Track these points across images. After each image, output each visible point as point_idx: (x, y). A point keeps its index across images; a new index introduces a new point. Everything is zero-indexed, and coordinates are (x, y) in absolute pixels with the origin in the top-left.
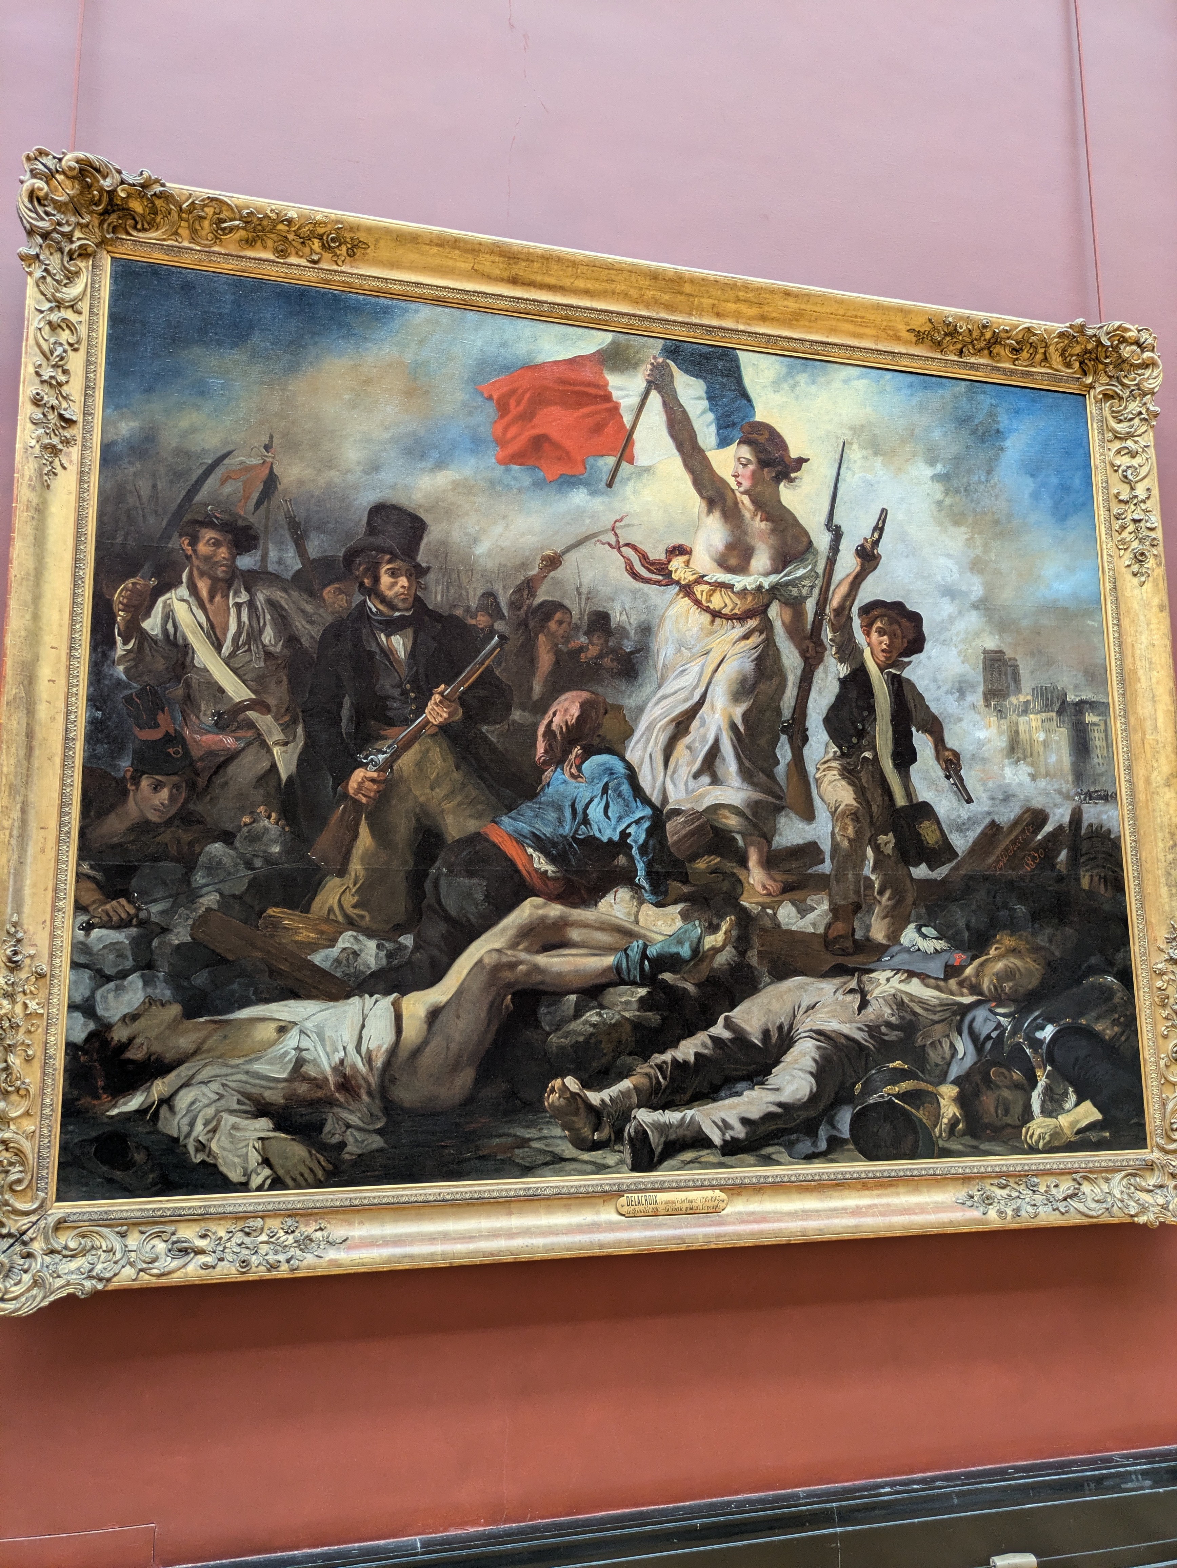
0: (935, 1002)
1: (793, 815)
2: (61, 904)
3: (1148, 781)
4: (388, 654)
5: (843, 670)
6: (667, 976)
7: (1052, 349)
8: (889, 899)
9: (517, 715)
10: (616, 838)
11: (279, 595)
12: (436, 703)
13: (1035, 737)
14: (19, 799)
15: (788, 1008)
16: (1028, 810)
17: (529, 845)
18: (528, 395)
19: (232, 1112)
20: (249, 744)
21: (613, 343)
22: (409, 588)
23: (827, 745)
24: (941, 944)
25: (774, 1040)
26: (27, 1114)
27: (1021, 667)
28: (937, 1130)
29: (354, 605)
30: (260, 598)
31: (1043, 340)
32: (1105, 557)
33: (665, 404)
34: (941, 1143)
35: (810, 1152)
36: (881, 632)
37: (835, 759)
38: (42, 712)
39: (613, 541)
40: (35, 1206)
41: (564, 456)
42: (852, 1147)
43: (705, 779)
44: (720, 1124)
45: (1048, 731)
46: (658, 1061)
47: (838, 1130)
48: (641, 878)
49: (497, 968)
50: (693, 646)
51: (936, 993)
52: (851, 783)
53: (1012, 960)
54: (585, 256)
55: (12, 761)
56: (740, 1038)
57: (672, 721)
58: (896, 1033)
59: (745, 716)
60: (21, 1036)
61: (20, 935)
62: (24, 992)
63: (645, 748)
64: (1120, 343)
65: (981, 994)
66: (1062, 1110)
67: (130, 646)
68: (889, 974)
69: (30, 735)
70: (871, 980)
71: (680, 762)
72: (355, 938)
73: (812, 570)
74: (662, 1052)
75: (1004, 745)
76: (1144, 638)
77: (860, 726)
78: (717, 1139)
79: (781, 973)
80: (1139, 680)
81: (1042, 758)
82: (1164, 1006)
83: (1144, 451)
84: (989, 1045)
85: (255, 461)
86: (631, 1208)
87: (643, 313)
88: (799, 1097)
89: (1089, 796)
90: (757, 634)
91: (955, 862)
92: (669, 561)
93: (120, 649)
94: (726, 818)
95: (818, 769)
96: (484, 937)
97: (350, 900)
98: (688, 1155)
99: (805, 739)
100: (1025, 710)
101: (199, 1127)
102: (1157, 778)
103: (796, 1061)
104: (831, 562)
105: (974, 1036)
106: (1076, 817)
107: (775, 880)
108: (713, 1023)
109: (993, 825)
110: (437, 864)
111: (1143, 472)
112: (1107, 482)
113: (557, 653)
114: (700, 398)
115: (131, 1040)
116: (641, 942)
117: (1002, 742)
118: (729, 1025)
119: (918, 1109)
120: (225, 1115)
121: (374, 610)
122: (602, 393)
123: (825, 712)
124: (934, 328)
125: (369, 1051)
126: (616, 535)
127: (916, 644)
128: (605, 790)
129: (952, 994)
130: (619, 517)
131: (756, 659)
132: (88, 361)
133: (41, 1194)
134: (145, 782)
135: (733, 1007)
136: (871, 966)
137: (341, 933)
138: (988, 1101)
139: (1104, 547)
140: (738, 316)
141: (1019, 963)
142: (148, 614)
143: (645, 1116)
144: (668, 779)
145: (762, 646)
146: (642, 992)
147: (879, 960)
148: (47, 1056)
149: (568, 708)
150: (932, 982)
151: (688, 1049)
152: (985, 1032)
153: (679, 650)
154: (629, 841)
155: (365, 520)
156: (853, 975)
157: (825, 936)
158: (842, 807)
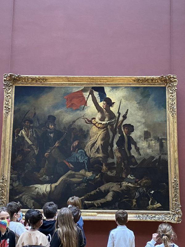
0: (133, 187)
1: (110, 158)
2: (9, 172)
5: (120, 135)
6: (90, 182)
7: (158, 80)
8: (126, 171)
9: (68, 144)
10: (83, 162)
11: (36, 129)
12: (57, 143)
13: (153, 144)
14: (4, 158)
15: (108, 187)
16: (151, 156)
17: (70, 163)
18: (71, 97)
19: (29, 199)
20: (32, 150)
21: (84, 88)
22: (53, 127)
23: (116, 147)
24: (134, 178)
25: (106, 192)
26: (5, 198)
27: (151, 133)
28: (132, 206)
29: (46, 130)
30: (33, 130)
31: (156, 79)
32: (168, 114)
33: (92, 96)
34: (133, 208)
35: (111, 208)
36: (126, 129)
37: (118, 149)
38: (6, 147)
39: (83, 118)
41: (76, 106)
42: (118, 208)
43: (97, 153)
44: (97, 203)
45: (155, 144)
47: (116, 205)
48: (86, 168)
49: (65, 180)
50: (95, 133)
52: (120, 153)
54: (79, 77)
55: (3, 153)
56: (101, 191)
57: (91, 144)
58: (126, 191)
59: (103, 143)
61: (4, 175)
62: (4, 183)
63: (87, 148)
64: (170, 78)
65: (141, 185)
66: (154, 204)
67: (17, 137)
68: (125, 182)
69: (5, 150)
70: (122, 183)
71: (93, 150)
73: (115, 120)
74: (89, 193)
77: (122, 144)
78: (96, 206)
79: (107, 182)
81: (154, 148)
83: (174, 96)
84: (142, 194)
87: (88, 83)
88: (110, 200)
89: (163, 154)
90: (106, 130)
91: (138, 165)
92: (92, 120)
94: (100, 159)
95: (115, 151)
96: (63, 176)
97: (44, 171)
99: (113, 146)
100: (151, 140)
101: (25, 201)
103: (109, 195)
104: (118, 118)
105: (139, 192)
106: (160, 157)
107: (107, 168)
108: (97, 189)
109: (145, 159)
110: (57, 166)
111: (174, 99)
112: (169, 101)
113: (74, 135)
114: (97, 95)
115: (17, 189)
116: (86, 177)
117: (147, 146)
118: (99, 189)
119: (129, 203)
121: (49, 130)
122: (82, 96)
123: (116, 142)
124: (136, 79)
125: (47, 191)
126: (84, 117)
127: (132, 130)
128: (81, 155)
129: (136, 185)
130: (84, 114)
131: (105, 134)
132: (12, 100)
134: (19, 156)
135: (100, 187)
138: (141, 202)
139: (167, 112)
140: (104, 82)
141: (148, 181)
142: (19, 133)
143: (86, 202)
144: (91, 153)
145: (106, 132)
146: (86, 184)
147: (124, 180)
148: (7, 191)
149: (76, 143)
150: (133, 184)
151: (93, 193)
152: (141, 191)
153: (93, 134)
154: (85, 162)
155: (47, 118)
156: (119, 182)
157: (115, 176)
158: (119, 156)
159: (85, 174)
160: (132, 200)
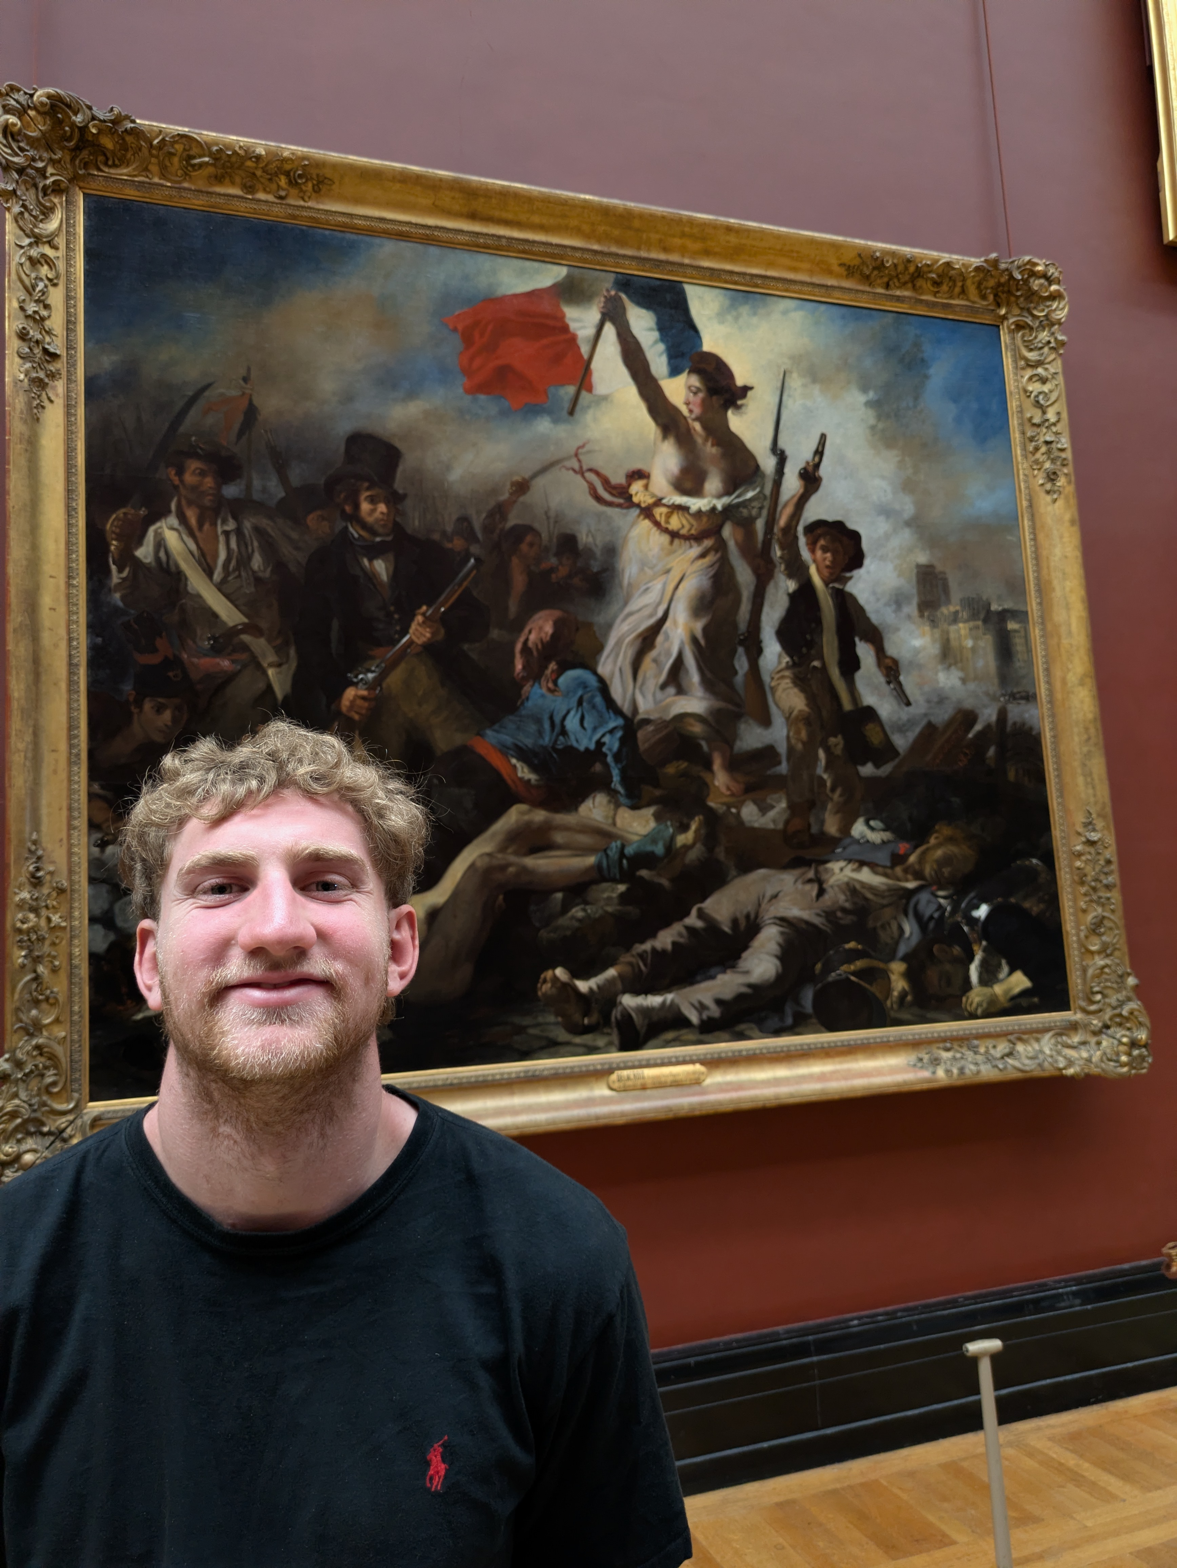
0: (884, 887)
1: (751, 721)
2: (76, 823)
3: (1064, 681)
4: (371, 577)
5: (792, 585)
6: (644, 873)
7: (969, 282)
8: (841, 796)
9: (495, 634)
10: (592, 746)
11: (264, 523)
13: (964, 644)
14: (31, 722)
15: (754, 898)
16: (960, 711)
17: (513, 756)
18: (490, 327)
20: (245, 666)
21: (568, 276)
22: (388, 514)
23: (780, 656)
24: (887, 836)
25: (742, 927)
26: (57, 1021)
27: (950, 580)
28: (889, 1003)
29: (337, 530)
30: (247, 525)
31: (961, 274)
32: (1021, 477)
33: (619, 336)
34: (893, 1014)
35: (777, 1026)
36: (825, 550)
37: (788, 667)
38: (46, 639)
39: (576, 466)
40: (71, 1106)
41: (527, 386)
42: (813, 1020)
43: (671, 690)
44: (697, 1005)
45: (975, 639)
46: (639, 951)
47: (803, 1007)
48: (617, 785)
49: (489, 871)
50: (655, 565)
51: (883, 879)
52: (803, 690)
53: (950, 848)
54: (540, 192)
55: (22, 686)
56: (712, 926)
57: (638, 636)
58: (850, 917)
59: (705, 630)
60: (46, 948)
61: (40, 852)
62: (47, 907)
63: (615, 662)
64: (1030, 276)
65: (924, 879)
66: (998, 981)
67: (125, 574)
68: (842, 864)
69: (36, 661)
70: (827, 870)
71: (648, 675)
73: (760, 492)
74: (642, 942)
75: (937, 652)
76: (1058, 551)
77: (808, 637)
78: (694, 1018)
79: (746, 866)
80: (1053, 590)
81: (971, 664)
82: (1082, 883)
83: (1053, 378)
84: (932, 925)
85: (234, 393)
86: (621, 1084)
87: (596, 247)
88: (766, 978)
89: (1013, 697)
90: (712, 553)
91: (897, 761)
92: (629, 485)
93: (116, 577)
94: (692, 725)
95: (772, 678)
96: (476, 842)
99: (760, 651)
100: (955, 619)
102: (1072, 678)
103: (763, 946)
104: (778, 484)
105: (918, 917)
106: (1002, 714)
107: (738, 782)
108: (687, 914)
109: (930, 726)
111: (1053, 397)
112: (1021, 406)
113: (530, 574)
114: (650, 329)
116: (619, 843)
117: (935, 650)
118: (701, 915)
119: (871, 984)
121: (356, 535)
122: (560, 325)
123: (777, 625)
124: (864, 263)
126: (579, 461)
127: (856, 560)
128: (580, 703)
129: (899, 880)
130: (581, 444)
131: (715, 577)
132: (67, 296)
133: (76, 1095)
134: (148, 705)
135: (703, 899)
138: (932, 975)
139: (1020, 467)
140: (683, 251)
141: (955, 850)
142: (140, 543)
143: (629, 1001)
144: (637, 691)
145: (717, 564)
146: (622, 888)
147: (833, 852)
148: (72, 966)
149: (542, 627)
150: (880, 870)
151: (665, 939)
152: (928, 913)
153: (642, 570)
154: (604, 749)
155: (342, 449)
156: (810, 866)
157: (784, 831)
158: (795, 713)
160: (882, 965)
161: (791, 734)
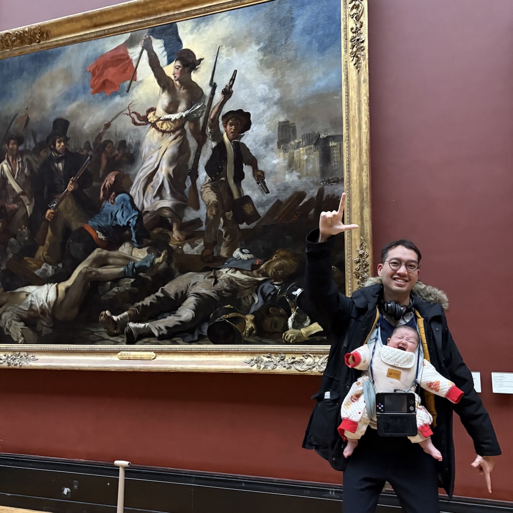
0: (247, 280)
1: (191, 208)
4: (57, 169)
5: (214, 144)
6: (141, 274)
8: (229, 238)
9: (94, 184)
10: (125, 224)
11: (29, 157)
12: (71, 184)
13: (302, 158)
15: (185, 285)
16: (296, 193)
17: (97, 230)
18: (101, 67)
19: (15, 320)
20: (21, 206)
21: (131, 36)
22: (64, 146)
23: (206, 177)
24: (250, 256)
25: (179, 297)
27: (297, 127)
28: (244, 333)
29: (49, 155)
32: (344, 63)
33: (148, 54)
35: (191, 340)
36: (231, 125)
37: (209, 183)
39: (128, 113)
41: (113, 85)
42: (207, 339)
43: (158, 198)
44: (158, 328)
45: (309, 154)
46: (137, 305)
47: (203, 332)
48: (134, 239)
49: (86, 274)
50: (155, 146)
51: (247, 277)
52: (215, 192)
53: (283, 261)
56: (167, 296)
57: (146, 177)
58: (229, 293)
59: (174, 171)
63: (137, 189)
65: (267, 276)
66: (303, 327)
68: (227, 269)
70: (219, 273)
71: (149, 193)
72: (46, 265)
73: (203, 104)
74: (138, 302)
75: (286, 164)
77: (220, 167)
78: (156, 334)
79: (183, 272)
81: (305, 168)
84: (269, 298)
85: (23, 115)
86: (121, 357)
87: (140, 21)
88: (188, 319)
89: (329, 181)
90: (180, 136)
91: (259, 220)
92: (148, 115)
94: (165, 212)
95: (202, 188)
96: (82, 263)
97: (45, 253)
98: (146, 340)
99: (197, 176)
100: (298, 146)
103: (187, 305)
104: (211, 99)
105: (263, 294)
106: (321, 192)
107: (182, 234)
108: (157, 291)
109: (278, 202)
110: (69, 239)
113: (108, 159)
114: (162, 47)
116: (133, 262)
117: (285, 163)
118: (163, 291)
119: (236, 324)
120: (13, 321)
121: (54, 156)
122: (126, 57)
123: (205, 164)
125: (49, 302)
126: (129, 110)
127: (247, 126)
128: (122, 207)
129: (254, 277)
130: (130, 103)
131: (179, 147)
135: (165, 285)
136: (220, 267)
137: (42, 264)
138: (268, 322)
139: (344, 58)
141: (286, 262)
143: (131, 325)
144: (144, 200)
145: (181, 141)
146: (132, 280)
147: (223, 264)
149: (111, 178)
150: (245, 272)
151: (147, 301)
152: (268, 292)
153: (150, 149)
154: (130, 225)
155: (52, 126)
156: (212, 271)
157: (201, 256)
158: (211, 202)
159: (132, 255)
160: (242, 316)
161: (208, 212)
